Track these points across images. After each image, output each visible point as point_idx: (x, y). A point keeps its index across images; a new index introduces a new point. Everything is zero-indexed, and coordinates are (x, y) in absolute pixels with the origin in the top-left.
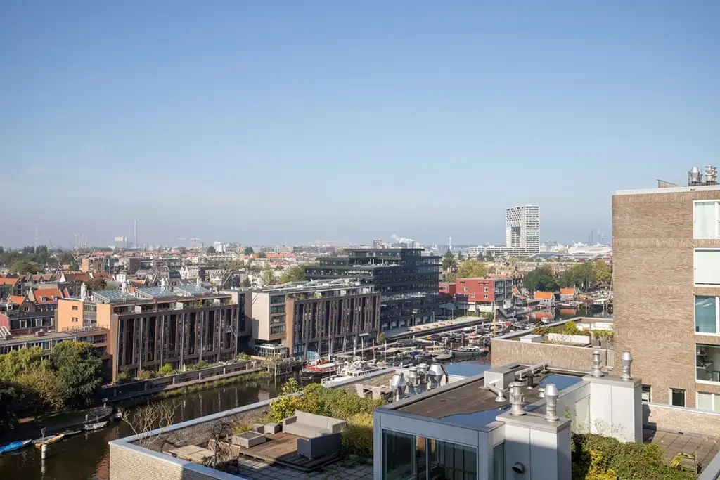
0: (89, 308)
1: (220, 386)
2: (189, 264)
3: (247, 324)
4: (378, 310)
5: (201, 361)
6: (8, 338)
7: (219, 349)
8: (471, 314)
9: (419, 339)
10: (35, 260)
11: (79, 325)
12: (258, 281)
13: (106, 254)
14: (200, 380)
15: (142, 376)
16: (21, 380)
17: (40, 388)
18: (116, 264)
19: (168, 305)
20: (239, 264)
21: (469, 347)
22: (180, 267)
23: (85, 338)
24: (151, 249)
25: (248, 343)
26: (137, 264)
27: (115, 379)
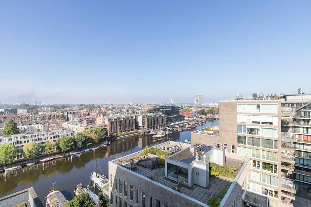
0: (103, 120)
1: (131, 137)
2: (124, 108)
3: (137, 123)
4: (166, 119)
5: (127, 131)
6: (87, 126)
7: (131, 128)
9: (175, 126)
10: (91, 107)
11: (101, 123)
12: (139, 112)
13: (107, 105)
14: (127, 135)
15: (114, 134)
16: (89, 136)
17: (93, 138)
18: (109, 108)
19: (120, 119)
20: (135, 108)
22: (122, 109)
23: (102, 127)
24: (116, 104)
25: (137, 127)
26: (113, 108)
27: (108, 135)
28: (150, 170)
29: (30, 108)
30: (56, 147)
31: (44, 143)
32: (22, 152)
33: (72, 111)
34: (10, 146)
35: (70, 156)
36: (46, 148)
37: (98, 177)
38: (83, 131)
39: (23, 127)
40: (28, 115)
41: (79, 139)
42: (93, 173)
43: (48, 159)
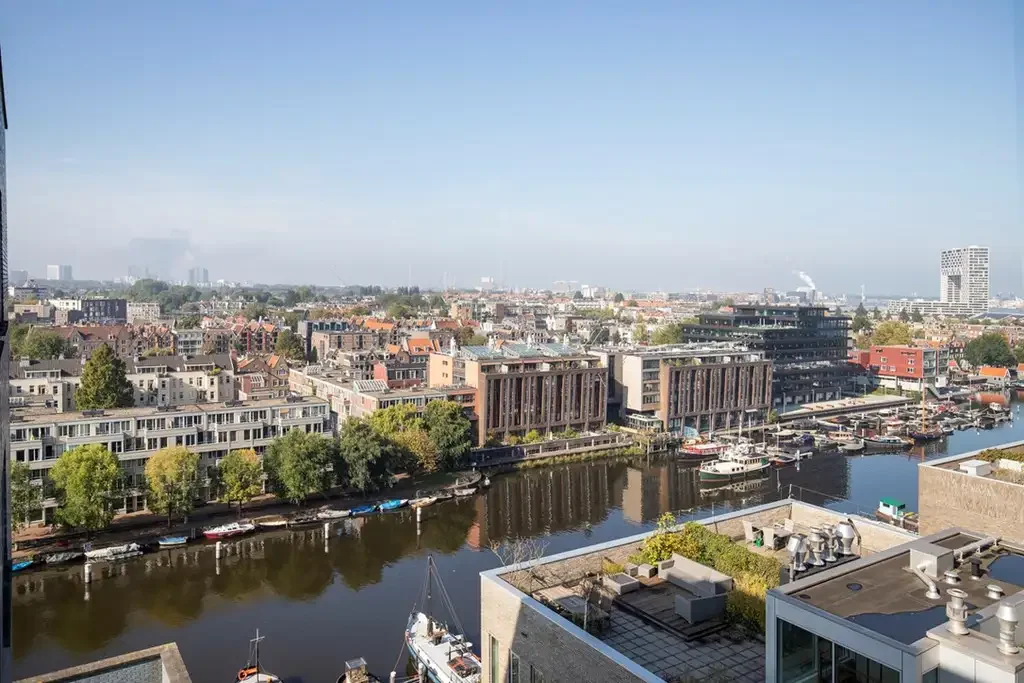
0: (460, 365)
1: (588, 460)
2: (556, 312)
3: (616, 391)
4: (769, 378)
5: (568, 429)
6: (386, 392)
7: (587, 417)
8: (890, 391)
9: (820, 421)
10: (408, 303)
11: (449, 382)
12: (628, 333)
13: (475, 296)
14: (568, 451)
15: (508, 441)
16: (397, 437)
17: (414, 449)
18: (483, 310)
19: (534, 366)
20: (609, 315)
21: (885, 438)
22: (546, 315)
23: (452, 398)
24: (517, 291)
25: (617, 412)
26: (504, 311)
27: (481, 442)
28: (683, 646)
29: (170, 301)
30: (264, 476)
31: (220, 454)
32: (143, 485)
33: (329, 315)
34: (100, 454)
35: (320, 523)
36: (229, 478)
37: (438, 640)
38: (371, 415)
39: (146, 377)
40: (163, 329)
41: (357, 449)
42: (415, 617)
43: (234, 527)
